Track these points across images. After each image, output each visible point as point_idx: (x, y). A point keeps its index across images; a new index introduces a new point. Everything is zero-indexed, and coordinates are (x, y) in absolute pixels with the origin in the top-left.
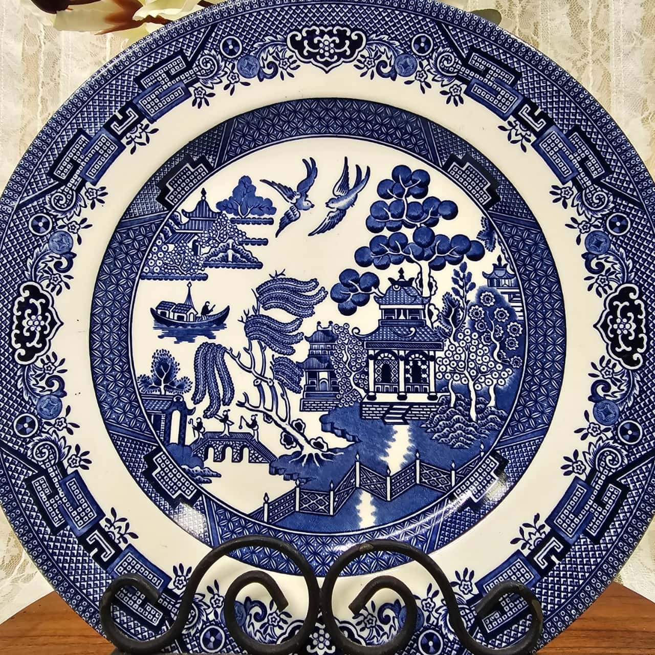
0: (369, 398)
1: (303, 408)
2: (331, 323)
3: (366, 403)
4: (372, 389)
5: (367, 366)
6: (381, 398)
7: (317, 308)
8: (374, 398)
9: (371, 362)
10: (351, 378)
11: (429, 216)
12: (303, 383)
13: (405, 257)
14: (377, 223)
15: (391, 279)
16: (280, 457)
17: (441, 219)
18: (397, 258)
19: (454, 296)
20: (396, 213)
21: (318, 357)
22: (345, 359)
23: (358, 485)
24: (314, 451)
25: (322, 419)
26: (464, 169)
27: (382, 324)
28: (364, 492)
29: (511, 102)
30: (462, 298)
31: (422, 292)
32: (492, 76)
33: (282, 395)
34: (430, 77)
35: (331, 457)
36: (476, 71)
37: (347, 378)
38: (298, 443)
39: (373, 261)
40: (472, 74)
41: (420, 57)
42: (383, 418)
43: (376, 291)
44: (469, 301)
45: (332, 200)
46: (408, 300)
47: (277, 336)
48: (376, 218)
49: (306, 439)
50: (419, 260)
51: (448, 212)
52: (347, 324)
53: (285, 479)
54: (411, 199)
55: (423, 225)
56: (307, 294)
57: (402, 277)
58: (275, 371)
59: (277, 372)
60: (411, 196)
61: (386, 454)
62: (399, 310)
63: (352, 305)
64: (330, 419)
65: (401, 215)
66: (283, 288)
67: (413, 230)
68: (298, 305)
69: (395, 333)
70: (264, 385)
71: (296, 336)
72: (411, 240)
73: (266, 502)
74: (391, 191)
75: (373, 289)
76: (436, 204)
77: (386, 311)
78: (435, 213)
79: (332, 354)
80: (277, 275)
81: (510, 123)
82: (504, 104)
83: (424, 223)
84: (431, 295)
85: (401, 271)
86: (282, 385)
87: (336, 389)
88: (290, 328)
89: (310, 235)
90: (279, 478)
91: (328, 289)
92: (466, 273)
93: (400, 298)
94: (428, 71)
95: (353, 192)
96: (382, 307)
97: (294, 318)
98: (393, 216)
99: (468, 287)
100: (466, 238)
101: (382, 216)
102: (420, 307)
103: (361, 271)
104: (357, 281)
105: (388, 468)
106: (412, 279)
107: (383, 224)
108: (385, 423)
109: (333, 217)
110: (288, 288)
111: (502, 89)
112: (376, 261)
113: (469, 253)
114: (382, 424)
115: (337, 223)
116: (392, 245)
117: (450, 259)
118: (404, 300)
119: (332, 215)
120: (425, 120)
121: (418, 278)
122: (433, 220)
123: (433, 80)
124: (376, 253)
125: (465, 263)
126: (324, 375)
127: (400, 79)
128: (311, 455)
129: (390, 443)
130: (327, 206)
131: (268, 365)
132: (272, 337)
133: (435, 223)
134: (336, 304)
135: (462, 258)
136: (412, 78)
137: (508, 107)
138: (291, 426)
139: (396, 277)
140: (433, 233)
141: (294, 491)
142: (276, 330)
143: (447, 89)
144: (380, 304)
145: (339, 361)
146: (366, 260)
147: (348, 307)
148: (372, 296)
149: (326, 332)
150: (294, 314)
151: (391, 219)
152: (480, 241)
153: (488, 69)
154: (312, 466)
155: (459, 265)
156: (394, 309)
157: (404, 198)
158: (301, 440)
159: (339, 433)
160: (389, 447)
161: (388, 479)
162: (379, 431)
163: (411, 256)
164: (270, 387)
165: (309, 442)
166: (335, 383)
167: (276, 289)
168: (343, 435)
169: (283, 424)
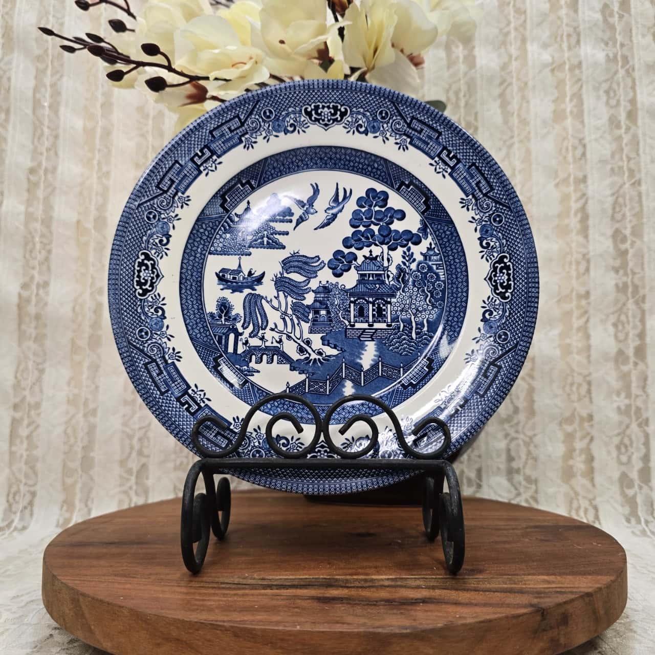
0: (351, 325)
1: (311, 332)
2: (328, 282)
3: (349, 329)
4: (352, 320)
5: (350, 307)
6: (358, 326)
7: (319, 273)
8: (354, 326)
9: (352, 305)
10: (340, 314)
11: (388, 219)
12: (311, 316)
13: (373, 243)
14: (356, 223)
15: (364, 256)
16: (297, 360)
17: (395, 220)
18: (368, 243)
19: (403, 266)
20: (368, 216)
21: (320, 302)
22: (336, 303)
23: (344, 377)
24: (317, 357)
25: (322, 338)
26: (409, 190)
27: (359, 282)
28: (347, 381)
29: (436, 149)
30: (407, 267)
31: (383, 264)
32: (425, 134)
33: (298, 324)
34: (388, 134)
35: (328, 360)
36: (416, 130)
37: (337, 314)
38: (307, 352)
39: (353, 245)
40: (413, 132)
41: (382, 122)
42: (359, 337)
43: (355, 263)
44: (412, 269)
45: (328, 209)
46: (375, 269)
47: (294, 289)
48: (355, 219)
49: (312, 350)
50: (382, 245)
51: (399, 216)
52: (337, 283)
53: (300, 373)
54: (377, 208)
56: (313, 265)
57: (371, 255)
58: (294, 310)
59: (295, 310)
61: (361, 359)
62: (369, 274)
63: (341, 271)
64: (327, 338)
65: (371, 218)
66: (299, 261)
67: (378, 227)
68: (308, 272)
69: (367, 288)
70: (287, 318)
71: (306, 289)
72: (377, 233)
73: (288, 387)
74: (365, 204)
75: (354, 262)
76: (393, 212)
77: (362, 275)
78: (391, 217)
79: (328, 300)
80: (294, 253)
81: (436, 162)
82: (432, 150)
83: (385, 223)
84: (389, 265)
85: (371, 251)
86: (298, 318)
87: (331, 321)
88: (302, 285)
89: (315, 229)
90: (296, 373)
91: (326, 262)
92: (410, 253)
93: (370, 267)
94: (387, 130)
95: (342, 204)
96: (359, 272)
97: (305, 279)
98: (366, 218)
99: (411, 261)
100: (410, 232)
101: (359, 218)
102: (382, 272)
103: (346, 251)
104: (344, 257)
105: (362, 366)
106: (377, 256)
107: (360, 223)
108: (361, 340)
109: (329, 219)
110: (301, 261)
111: (431, 142)
112: (355, 245)
113: (412, 241)
114: (359, 341)
115: (332, 223)
116: (365, 236)
117: (400, 244)
118: (372, 269)
119: (328, 217)
121: (381, 255)
122: (391, 221)
123: (390, 136)
124: (355, 241)
125: (410, 247)
126: (323, 312)
127: (371, 135)
128: (315, 359)
129: (363, 352)
130: (326, 212)
131: (289, 306)
132: (292, 290)
133: (392, 223)
134: (331, 271)
135: (408, 243)
136: (377, 134)
137: (434, 152)
138: (304, 342)
139: (368, 255)
140: (390, 229)
141: (305, 381)
142: (294, 286)
143: (398, 141)
144: (358, 271)
145: (332, 304)
146: (349, 245)
147: (338, 273)
148: (353, 266)
149: (324, 287)
150: (305, 277)
151: (365, 220)
152: (419, 233)
153: (422, 130)
154: (316, 366)
155: (406, 248)
156: (366, 274)
157: (372, 208)
158: (309, 350)
159: (333, 346)
160: (363, 354)
161: (362, 373)
162: (357, 345)
163: (377, 242)
164: (291, 319)
165: (314, 352)
166: (330, 317)
167: (294, 261)
168: (335, 347)
169: (298, 341)
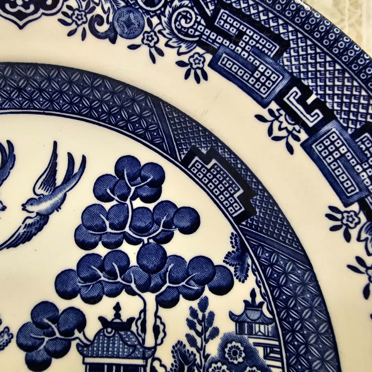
11: (161, 228)
13: (124, 287)
14: (90, 236)
15: (102, 319)
17: (177, 233)
18: (114, 287)
19: (188, 347)
26: (209, 166)
29: (274, 83)
30: (198, 350)
31: (144, 340)
32: (247, 43)
34: (163, 41)
36: (226, 35)
39: (79, 292)
40: (220, 39)
41: (148, 12)
43: (81, 336)
44: (208, 355)
45: (31, 201)
46: (123, 352)
48: (89, 228)
50: (143, 291)
51: (186, 223)
54: (138, 203)
55: (151, 241)
57: (117, 315)
60: (138, 200)
63: (46, 356)
65: (122, 226)
67: (137, 248)
72: (133, 262)
74: (112, 191)
75: (77, 333)
76: (172, 211)
78: (168, 225)
81: (271, 112)
82: (263, 84)
83: (153, 238)
84: (156, 345)
85: (117, 308)
91: (15, 331)
92: (207, 313)
93: (113, 347)
94: (160, 32)
95: (61, 191)
96: (88, 360)
98: (112, 226)
99: (208, 334)
100: (208, 261)
101: (97, 226)
102: (140, 362)
103: (62, 304)
104: (56, 319)
106: (131, 320)
107: (97, 238)
109: (30, 225)
111: (261, 63)
112: (84, 291)
113: (212, 283)
115: (35, 234)
116: (107, 268)
117: (185, 291)
118: (118, 352)
119: (29, 221)
120: (157, 101)
121: (140, 318)
122: (166, 234)
123: (167, 45)
124: (85, 280)
125: (206, 298)
127: (122, 42)
130: (24, 209)
133: (168, 238)
134: (23, 354)
135: (203, 290)
136: (137, 41)
137: (269, 88)
139: (110, 315)
140: (165, 252)
143: (185, 58)
144: (84, 356)
146: (70, 289)
147: (40, 360)
148: (74, 343)
151: (109, 230)
152: (228, 266)
153: (241, 34)
155: (198, 301)
156: (103, 365)
157: (128, 202)
163: (133, 285)
